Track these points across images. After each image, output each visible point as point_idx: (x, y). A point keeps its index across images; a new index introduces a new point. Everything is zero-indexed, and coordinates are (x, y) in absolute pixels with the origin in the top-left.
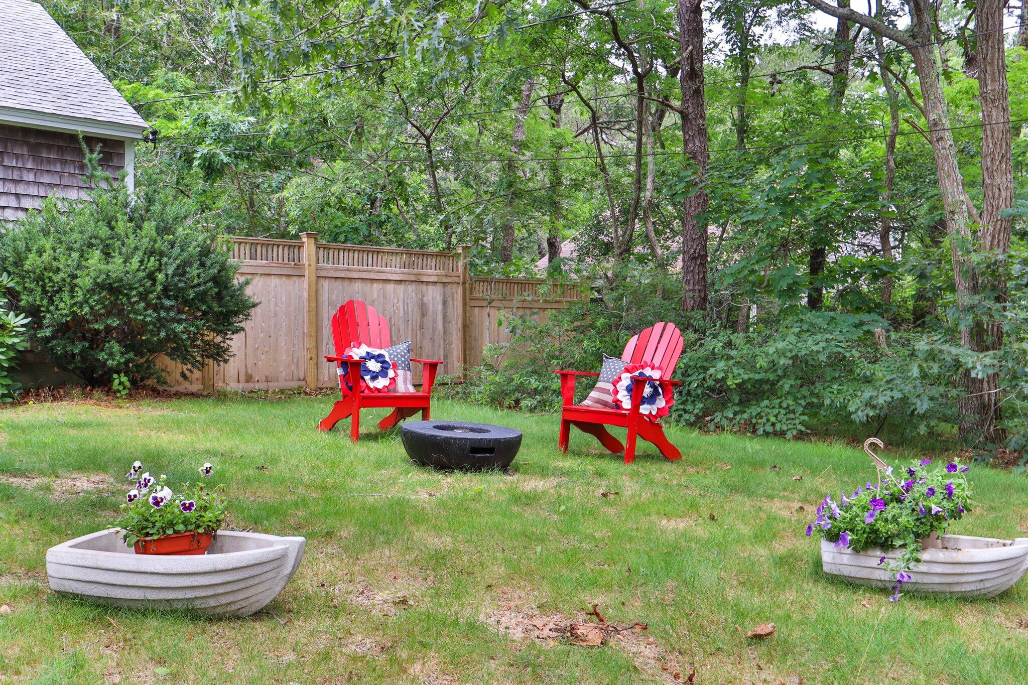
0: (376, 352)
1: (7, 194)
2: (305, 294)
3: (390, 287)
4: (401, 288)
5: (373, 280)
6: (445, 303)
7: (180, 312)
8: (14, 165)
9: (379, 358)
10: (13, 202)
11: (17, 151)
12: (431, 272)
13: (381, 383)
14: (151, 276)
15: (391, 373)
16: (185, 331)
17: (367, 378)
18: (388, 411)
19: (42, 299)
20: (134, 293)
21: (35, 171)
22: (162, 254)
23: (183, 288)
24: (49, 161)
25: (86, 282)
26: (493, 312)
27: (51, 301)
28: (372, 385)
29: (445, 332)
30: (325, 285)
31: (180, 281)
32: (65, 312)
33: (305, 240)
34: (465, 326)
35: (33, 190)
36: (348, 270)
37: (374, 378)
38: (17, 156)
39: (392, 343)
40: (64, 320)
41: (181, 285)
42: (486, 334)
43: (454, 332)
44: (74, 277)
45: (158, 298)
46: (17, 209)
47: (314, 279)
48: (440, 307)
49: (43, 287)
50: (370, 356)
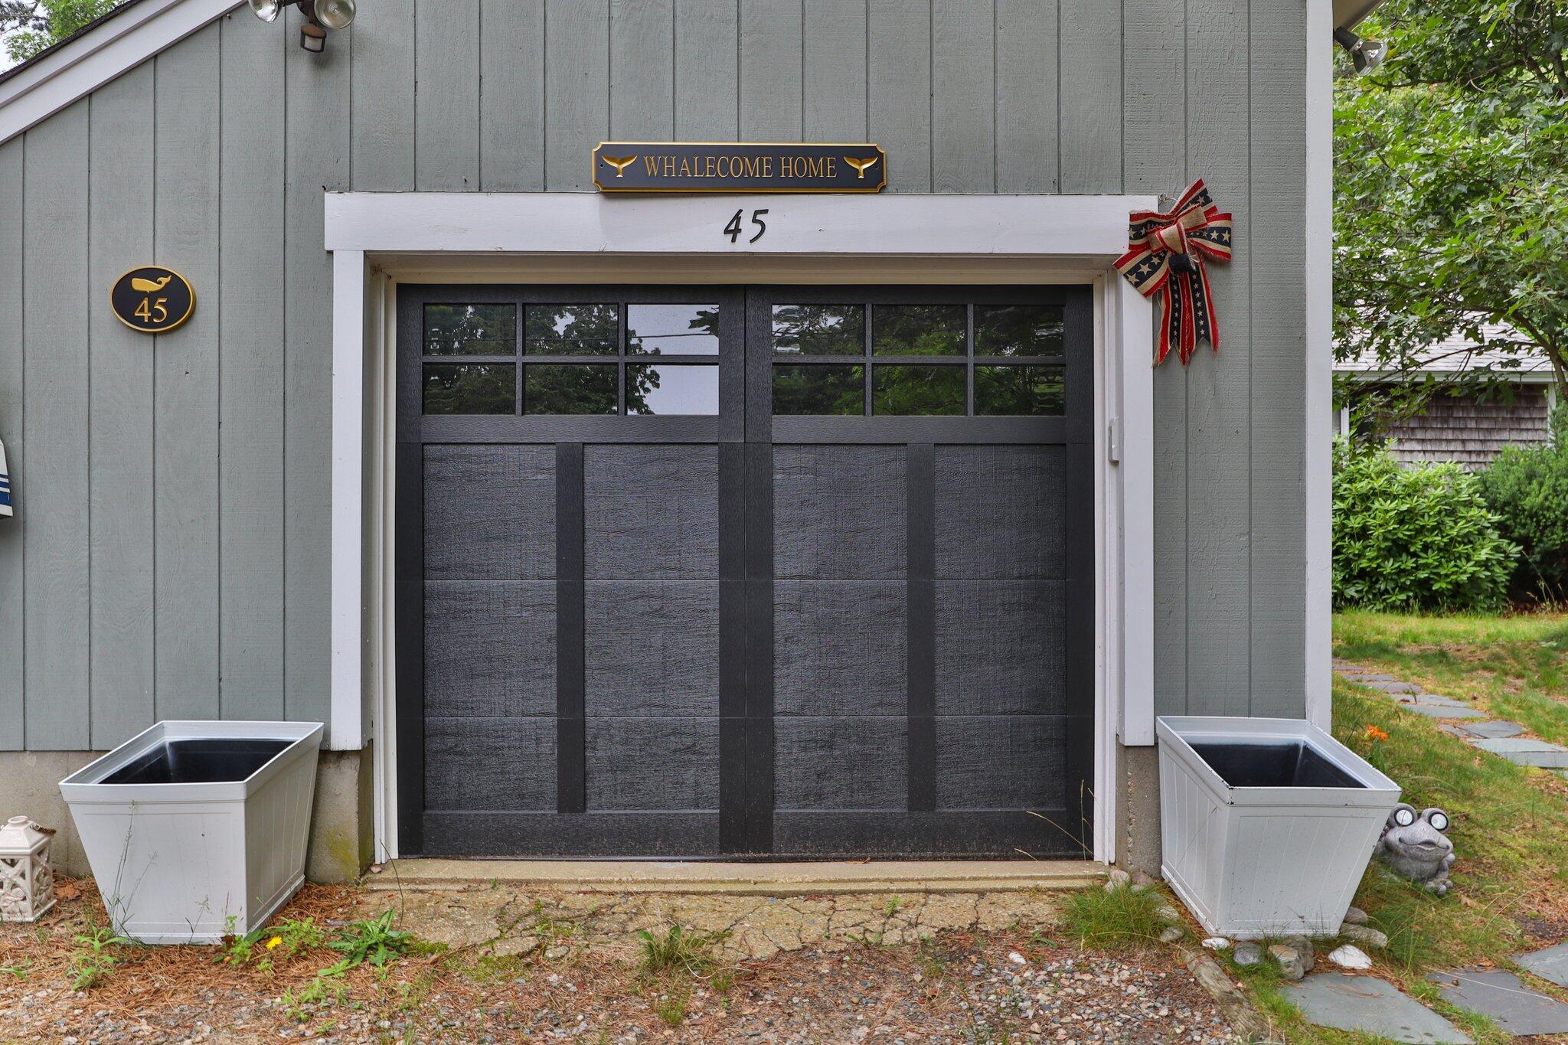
1: (1456, 440)
8: (1461, 415)
10: (1460, 447)
21: (1477, 420)
35: (1475, 436)
40: (1555, 548)
46: (1462, 452)
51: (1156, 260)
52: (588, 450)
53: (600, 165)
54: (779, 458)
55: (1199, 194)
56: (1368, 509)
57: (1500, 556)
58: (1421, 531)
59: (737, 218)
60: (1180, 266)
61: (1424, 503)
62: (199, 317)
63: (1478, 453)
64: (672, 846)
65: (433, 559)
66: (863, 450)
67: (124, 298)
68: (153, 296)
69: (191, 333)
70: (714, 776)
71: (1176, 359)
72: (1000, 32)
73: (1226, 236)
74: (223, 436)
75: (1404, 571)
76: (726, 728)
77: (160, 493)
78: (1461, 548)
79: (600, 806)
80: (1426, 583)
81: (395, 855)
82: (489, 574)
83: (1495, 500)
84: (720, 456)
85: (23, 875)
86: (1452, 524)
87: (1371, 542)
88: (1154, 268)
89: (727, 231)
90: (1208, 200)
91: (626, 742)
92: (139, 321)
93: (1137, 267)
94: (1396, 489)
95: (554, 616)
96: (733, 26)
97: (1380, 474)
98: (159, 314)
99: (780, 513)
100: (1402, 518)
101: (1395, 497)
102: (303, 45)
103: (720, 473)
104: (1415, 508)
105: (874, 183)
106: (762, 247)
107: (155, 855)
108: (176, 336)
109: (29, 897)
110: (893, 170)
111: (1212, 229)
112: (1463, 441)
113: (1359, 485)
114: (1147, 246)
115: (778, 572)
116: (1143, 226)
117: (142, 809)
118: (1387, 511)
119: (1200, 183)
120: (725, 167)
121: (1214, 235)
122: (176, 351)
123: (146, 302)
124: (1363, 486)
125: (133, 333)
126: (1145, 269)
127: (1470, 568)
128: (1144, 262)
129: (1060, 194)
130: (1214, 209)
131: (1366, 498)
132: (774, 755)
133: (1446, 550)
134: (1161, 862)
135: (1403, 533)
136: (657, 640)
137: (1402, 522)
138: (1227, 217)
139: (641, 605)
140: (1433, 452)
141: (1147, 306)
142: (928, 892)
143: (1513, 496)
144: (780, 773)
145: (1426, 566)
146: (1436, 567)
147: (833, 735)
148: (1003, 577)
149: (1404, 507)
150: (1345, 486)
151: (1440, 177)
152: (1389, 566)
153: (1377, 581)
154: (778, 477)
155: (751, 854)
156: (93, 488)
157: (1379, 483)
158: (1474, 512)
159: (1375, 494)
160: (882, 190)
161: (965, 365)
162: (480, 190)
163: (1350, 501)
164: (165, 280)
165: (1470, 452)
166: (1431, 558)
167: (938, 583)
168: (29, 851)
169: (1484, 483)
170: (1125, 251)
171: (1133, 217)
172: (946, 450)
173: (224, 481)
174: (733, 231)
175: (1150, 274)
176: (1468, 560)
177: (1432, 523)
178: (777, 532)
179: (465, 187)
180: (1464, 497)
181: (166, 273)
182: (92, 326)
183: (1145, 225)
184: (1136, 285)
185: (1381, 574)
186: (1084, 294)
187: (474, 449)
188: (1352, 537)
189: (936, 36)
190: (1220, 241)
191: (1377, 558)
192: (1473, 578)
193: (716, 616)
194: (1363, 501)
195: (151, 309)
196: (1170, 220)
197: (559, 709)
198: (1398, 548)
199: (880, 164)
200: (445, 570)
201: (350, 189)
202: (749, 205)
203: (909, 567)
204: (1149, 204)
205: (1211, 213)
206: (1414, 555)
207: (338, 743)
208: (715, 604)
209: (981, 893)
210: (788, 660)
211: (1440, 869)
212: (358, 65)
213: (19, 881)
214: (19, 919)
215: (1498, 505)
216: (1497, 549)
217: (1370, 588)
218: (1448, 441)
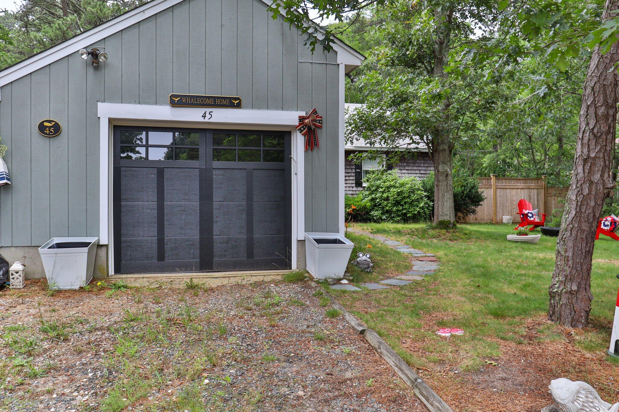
0: (531, 212)
2: (492, 194)
3: (519, 190)
4: (522, 191)
5: (513, 188)
6: (538, 195)
8: (419, 162)
9: (531, 213)
12: (533, 185)
13: (532, 219)
14: (463, 192)
15: (534, 217)
17: (529, 218)
18: (531, 226)
21: (424, 163)
24: (427, 160)
26: (556, 198)
28: (530, 219)
29: (538, 205)
30: (498, 190)
31: (469, 193)
33: (492, 177)
34: (545, 203)
35: (423, 169)
36: (505, 185)
37: (530, 218)
38: (420, 160)
39: (533, 210)
42: (553, 206)
43: (541, 205)
46: (419, 173)
47: (495, 189)
48: (536, 197)
50: (529, 213)
51: (305, 127)
52: (165, 169)
53: (171, 99)
54: (214, 172)
55: (315, 112)
56: (389, 191)
57: (427, 205)
58: (404, 198)
59: (205, 113)
60: (310, 128)
61: (405, 189)
62: (62, 133)
63: (424, 174)
64: (187, 269)
65: (123, 197)
66: (236, 170)
67: (42, 128)
68: (50, 127)
69: (60, 137)
70: (198, 251)
71: (310, 150)
72: (269, 71)
73: (321, 122)
74: (69, 164)
75: (399, 210)
76: (201, 239)
77: (51, 179)
78: (415, 203)
79: (168, 260)
80: (405, 214)
81: (113, 274)
82: (138, 201)
83: (427, 189)
84: (199, 171)
85: (20, 276)
86: (413, 196)
87: (390, 201)
88: (304, 129)
89: (203, 116)
90: (317, 113)
91: (175, 243)
92: (46, 134)
93: (300, 128)
94: (397, 185)
95: (156, 211)
96: (204, 66)
97: (392, 180)
98: (52, 132)
99: (215, 186)
100: (399, 194)
101: (397, 187)
102: (93, 65)
103: (200, 176)
104: (403, 191)
105: (239, 106)
106: (211, 120)
107: (63, 267)
108: (55, 138)
109: (21, 282)
110: (243, 103)
111: (317, 120)
112: (420, 170)
113: (386, 184)
114: (303, 124)
115: (214, 200)
116: (301, 119)
117: (58, 255)
118: (394, 192)
119: (315, 109)
120: (202, 101)
121: (318, 121)
122: (56, 142)
123: (48, 129)
124: (388, 184)
125: (43, 137)
126: (302, 129)
127: (418, 209)
128: (302, 127)
129: (283, 110)
130: (318, 115)
131: (389, 187)
132: (213, 246)
133: (411, 204)
134: (306, 267)
135: (399, 198)
136: (183, 217)
137: (399, 195)
138: (321, 117)
139: (179, 209)
140: (411, 173)
141: (303, 137)
142: (252, 276)
143: (431, 187)
144: (214, 250)
145: (405, 209)
146: (408, 209)
147: (228, 241)
148: (270, 201)
149: (399, 191)
150: (382, 184)
151: (395, 96)
152: (395, 209)
153: (391, 214)
154: (214, 177)
155: (208, 271)
156: (32, 177)
157: (392, 183)
158: (419, 192)
159: (391, 186)
160: (241, 108)
161: (260, 150)
162: (139, 103)
163: (384, 189)
164: (53, 123)
165: (422, 174)
166: (407, 206)
167: (254, 203)
168: (22, 269)
169: (424, 183)
170: (298, 124)
171: (299, 117)
172: (256, 170)
173: (69, 176)
174: (204, 116)
175: (303, 130)
176: (417, 207)
177: (407, 195)
178: (214, 190)
179: (135, 102)
180: (416, 187)
181: (54, 121)
182: (32, 135)
183: (302, 119)
184: (300, 132)
185: (392, 211)
186: (289, 133)
187: (134, 169)
188: (384, 200)
189: (254, 71)
190: (319, 123)
191: (391, 206)
192: (419, 212)
193: (199, 211)
194: (388, 189)
195: (49, 130)
196: (308, 118)
197: (158, 235)
198: (397, 203)
199: (240, 101)
200: (126, 200)
201: (104, 102)
202: (208, 110)
203: (246, 199)
204: (303, 114)
205: (317, 117)
206: (402, 205)
207: (102, 243)
208: (198, 208)
209: (265, 276)
210: (217, 222)
211: (369, 267)
212: (106, 70)
213: (19, 277)
214: (19, 287)
215: (427, 190)
216: (426, 203)
217: (390, 216)
218: (415, 170)
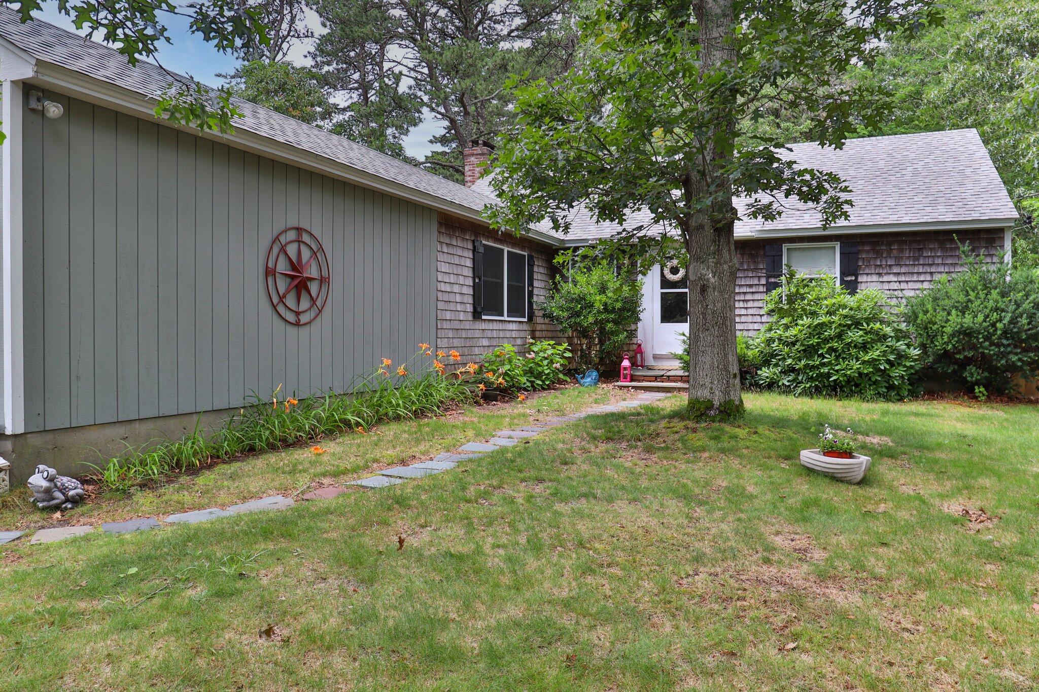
1: (925, 273)
7: (1016, 347)
8: (929, 255)
11: (931, 246)
14: (993, 325)
16: (1020, 360)
19: (927, 340)
20: (981, 336)
22: (1003, 310)
23: (1017, 332)
25: (948, 330)
27: (932, 342)
31: (1014, 327)
32: (939, 348)
41: (1015, 330)
44: (943, 327)
45: (999, 338)
49: (927, 333)
218: (919, 273)
